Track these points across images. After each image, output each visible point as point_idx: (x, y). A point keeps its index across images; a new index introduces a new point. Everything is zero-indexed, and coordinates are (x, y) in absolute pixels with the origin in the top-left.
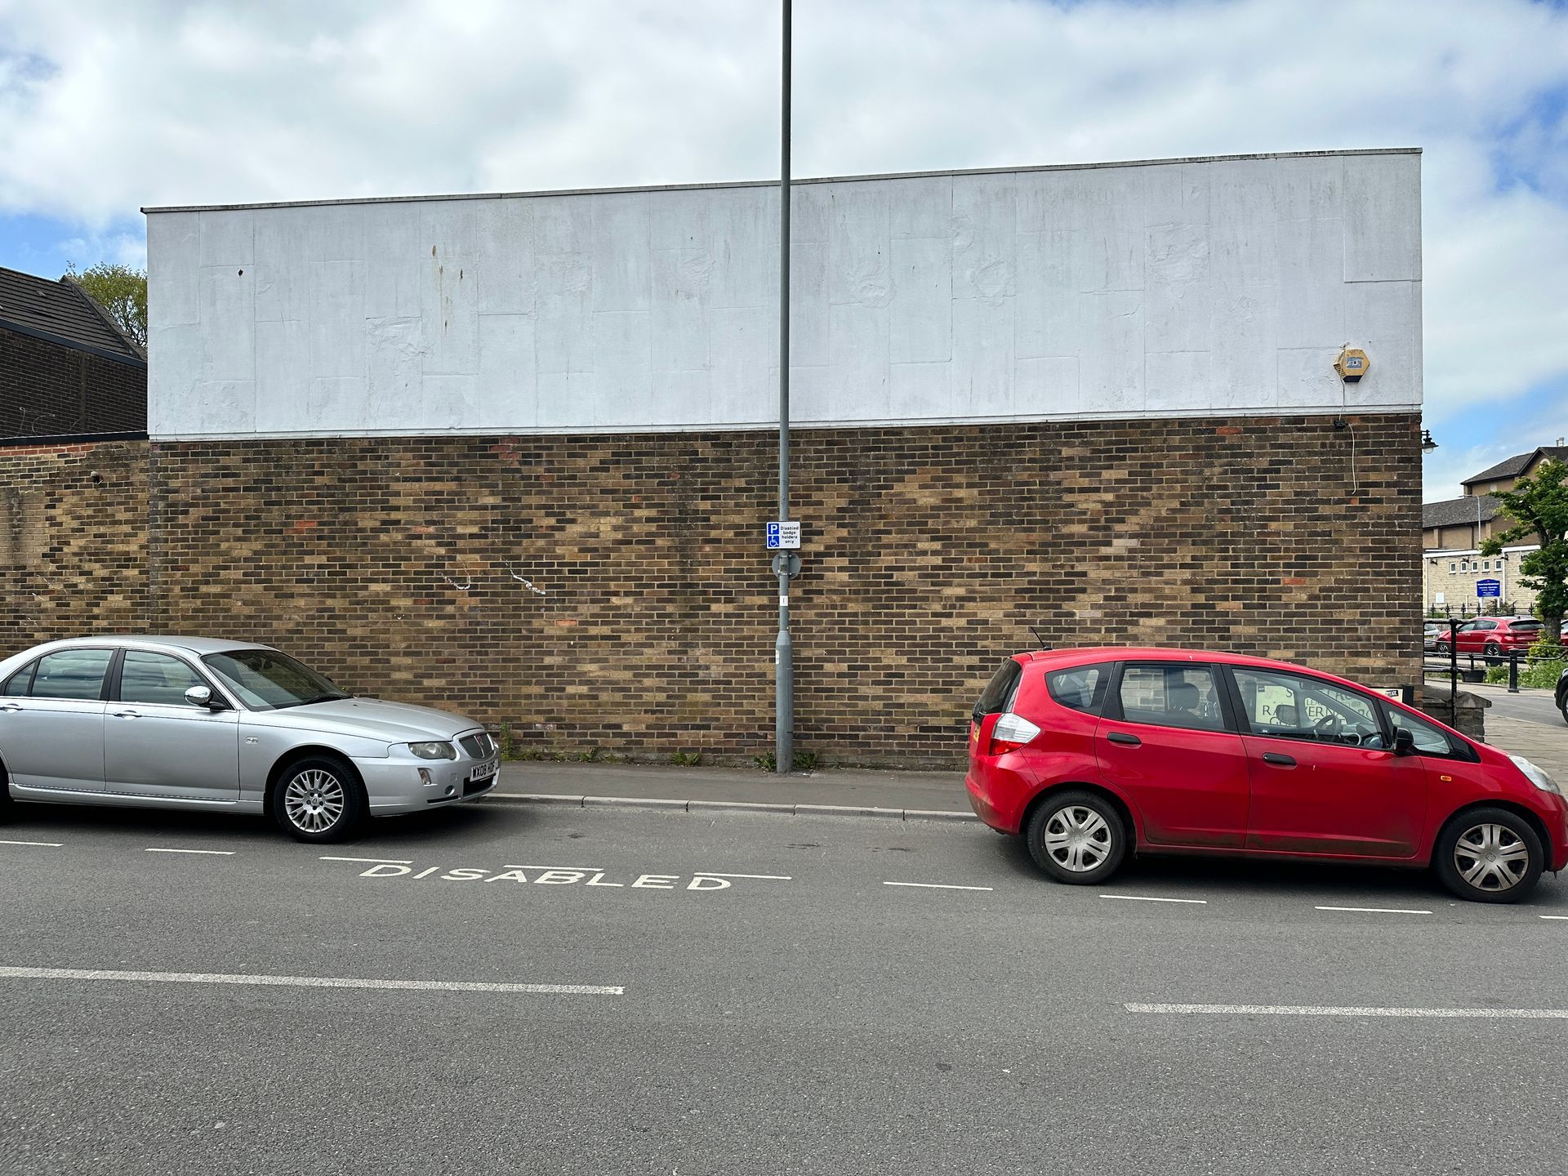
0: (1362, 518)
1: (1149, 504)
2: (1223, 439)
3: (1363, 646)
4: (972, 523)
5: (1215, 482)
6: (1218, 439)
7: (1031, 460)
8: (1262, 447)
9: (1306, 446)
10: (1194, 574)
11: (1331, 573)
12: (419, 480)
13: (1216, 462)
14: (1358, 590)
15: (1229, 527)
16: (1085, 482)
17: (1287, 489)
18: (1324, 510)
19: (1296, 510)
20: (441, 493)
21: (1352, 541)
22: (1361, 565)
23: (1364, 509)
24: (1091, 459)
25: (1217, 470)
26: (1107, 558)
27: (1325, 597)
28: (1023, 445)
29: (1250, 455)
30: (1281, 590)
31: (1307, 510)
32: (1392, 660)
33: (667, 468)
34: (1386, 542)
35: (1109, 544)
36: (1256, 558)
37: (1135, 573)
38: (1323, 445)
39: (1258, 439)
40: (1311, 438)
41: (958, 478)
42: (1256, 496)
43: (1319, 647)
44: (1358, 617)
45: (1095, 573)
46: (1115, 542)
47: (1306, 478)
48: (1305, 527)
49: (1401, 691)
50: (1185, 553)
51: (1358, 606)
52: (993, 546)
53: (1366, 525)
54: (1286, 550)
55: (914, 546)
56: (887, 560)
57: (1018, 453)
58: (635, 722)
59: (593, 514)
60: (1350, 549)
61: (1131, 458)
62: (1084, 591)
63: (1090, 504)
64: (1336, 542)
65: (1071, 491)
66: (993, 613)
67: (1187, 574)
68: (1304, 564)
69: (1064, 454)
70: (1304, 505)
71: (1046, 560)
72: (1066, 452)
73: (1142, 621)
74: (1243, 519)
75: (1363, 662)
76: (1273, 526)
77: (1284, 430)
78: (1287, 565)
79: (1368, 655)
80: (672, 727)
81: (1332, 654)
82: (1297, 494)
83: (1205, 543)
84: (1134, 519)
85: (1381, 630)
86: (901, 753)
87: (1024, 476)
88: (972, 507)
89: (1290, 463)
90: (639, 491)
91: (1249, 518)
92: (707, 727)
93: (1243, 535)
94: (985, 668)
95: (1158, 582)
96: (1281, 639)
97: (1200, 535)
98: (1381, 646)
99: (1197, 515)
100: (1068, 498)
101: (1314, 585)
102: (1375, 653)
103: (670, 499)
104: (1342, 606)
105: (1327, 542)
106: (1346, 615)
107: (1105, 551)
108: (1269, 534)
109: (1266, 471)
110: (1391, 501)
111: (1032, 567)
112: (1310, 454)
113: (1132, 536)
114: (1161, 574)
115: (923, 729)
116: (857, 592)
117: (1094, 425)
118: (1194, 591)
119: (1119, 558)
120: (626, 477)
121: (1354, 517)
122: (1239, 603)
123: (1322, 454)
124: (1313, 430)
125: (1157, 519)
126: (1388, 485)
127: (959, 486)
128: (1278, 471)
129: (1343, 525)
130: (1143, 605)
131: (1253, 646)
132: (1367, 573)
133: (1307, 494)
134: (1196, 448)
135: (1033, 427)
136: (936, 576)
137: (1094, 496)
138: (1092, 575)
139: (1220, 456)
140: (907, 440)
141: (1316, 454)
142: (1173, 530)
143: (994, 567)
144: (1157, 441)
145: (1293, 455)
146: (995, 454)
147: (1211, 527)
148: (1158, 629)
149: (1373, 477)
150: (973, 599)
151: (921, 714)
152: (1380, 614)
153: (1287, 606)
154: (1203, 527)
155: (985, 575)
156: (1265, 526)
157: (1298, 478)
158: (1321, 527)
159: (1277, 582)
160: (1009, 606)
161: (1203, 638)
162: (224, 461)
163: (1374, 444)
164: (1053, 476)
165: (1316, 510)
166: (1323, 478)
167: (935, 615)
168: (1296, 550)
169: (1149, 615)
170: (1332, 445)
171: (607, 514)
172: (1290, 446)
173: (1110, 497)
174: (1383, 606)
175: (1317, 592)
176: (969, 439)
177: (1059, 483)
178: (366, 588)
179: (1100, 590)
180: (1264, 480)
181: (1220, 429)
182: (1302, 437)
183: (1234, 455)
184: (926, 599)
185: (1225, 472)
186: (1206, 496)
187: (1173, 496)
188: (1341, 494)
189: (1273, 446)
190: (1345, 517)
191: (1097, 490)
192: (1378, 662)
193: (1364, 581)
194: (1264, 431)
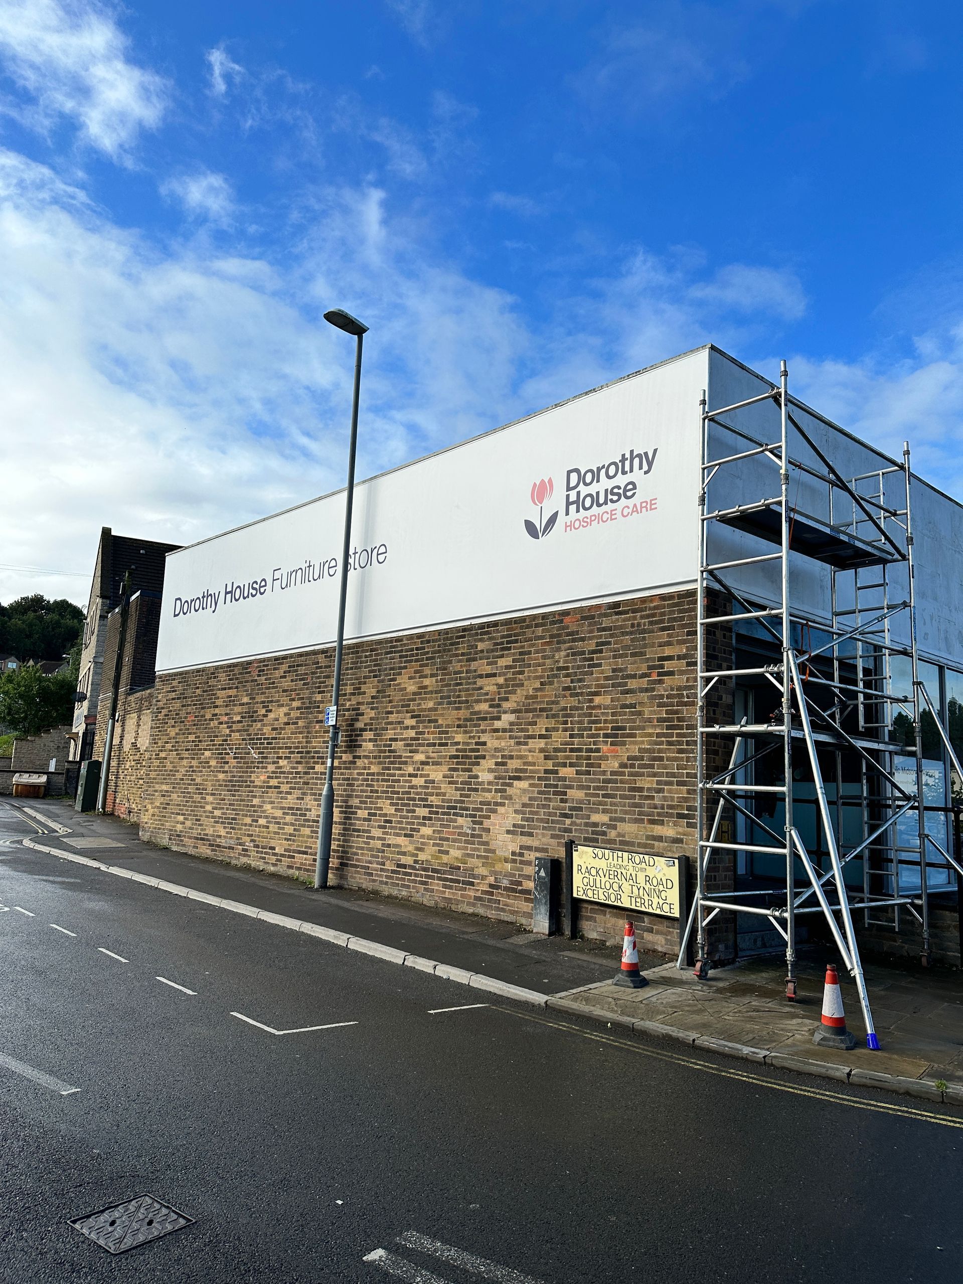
0: (659, 690)
1: (522, 685)
2: (568, 628)
3: (659, 814)
4: (431, 704)
5: (561, 665)
6: (564, 628)
7: (463, 654)
8: (591, 632)
9: (621, 627)
10: (546, 744)
11: (635, 743)
12: (225, 689)
13: (563, 646)
14: (655, 759)
15: (569, 702)
16: (489, 669)
17: (607, 668)
18: (632, 684)
19: (613, 685)
20: (231, 696)
21: (651, 712)
22: (658, 736)
23: (660, 682)
24: (493, 651)
25: (563, 653)
26: (496, 730)
27: (632, 766)
28: (458, 643)
29: (583, 639)
30: (600, 758)
31: (619, 685)
32: (681, 830)
33: (306, 674)
34: (676, 712)
35: (499, 718)
36: (585, 729)
37: (512, 742)
38: (633, 625)
39: (590, 625)
40: (624, 620)
41: (427, 671)
42: (586, 673)
43: (626, 812)
44: (655, 786)
45: (492, 742)
46: (504, 717)
47: (621, 656)
48: (618, 699)
49: (676, 861)
50: (542, 725)
51: (655, 775)
52: (440, 722)
53: (662, 696)
54: (606, 721)
55: (403, 723)
56: (390, 734)
57: (456, 649)
58: (281, 845)
59: (279, 706)
60: (650, 720)
61: (515, 648)
62: (484, 757)
63: (489, 686)
64: (640, 713)
65: (481, 676)
66: (437, 774)
67: (542, 743)
68: (617, 735)
69: (479, 648)
70: (619, 678)
71: (465, 732)
72: (481, 646)
73: (516, 783)
74: (577, 695)
75: (658, 830)
76: (597, 700)
77: (606, 615)
78: (606, 736)
79: (662, 823)
80: (294, 851)
81: (636, 821)
82: (614, 670)
83: (554, 716)
84: (513, 698)
85: (672, 799)
86: (386, 883)
87: (458, 668)
88: (431, 692)
89: (609, 643)
90: (295, 690)
91: (582, 694)
92: (305, 853)
93: (577, 709)
94: (430, 819)
95: (525, 750)
96: (600, 804)
97: (551, 709)
98: (670, 815)
99: (550, 692)
100: (480, 682)
101: (624, 753)
102: (668, 822)
103: (306, 693)
104: (642, 775)
105: (632, 714)
106: (647, 783)
107: (498, 724)
108: (593, 708)
109: (594, 652)
110: (682, 673)
111: (459, 738)
112: (623, 634)
113: (513, 712)
114: (526, 744)
115: (399, 866)
116: (375, 757)
117: (495, 624)
118: (546, 758)
119: (504, 730)
120: (292, 681)
121: (653, 690)
122: (573, 769)
123: (631, 633)
124: (626, 612)
125: (527, 697)
126: (680, 658)
127: (426, 677)
128: (601, 651)
129: (644, 696)
130: (517, 770)
131: (581, 809)
132: (661, 743)
133: (620, 670)
134: (552, 636)
135: (464, 629)
136: (412, 745)
137: (493, 680)
138: (489, 744)
139: (565, 642)
140: (405, 645)
141: (627, 633)
142: (535, 706)
143: (441, 739)
144: (529, 633)
145: (612, 636)
146: (444, 650)
147: (557, 703)
148: (524, 791)
149: (668, 652)
150: (427, 763)
151: (399, 853)
152: (670, 783)
153: (604, 773)
154: (553, 702)
155: (434, 745)
156: (591, 701)
157: (615, 657)
158: (629, 699)
159: (598, 750)
160: (444, 769)
161: (550, 800)
162: (175, 683)
163: (670, 620)
164: (474, 665)
165: (626, 684)
166: (633, 655)
167: (410, 775)
168: (612, 722)
169: (519, 778)
170: (639, 625)
171: (282, 705)
172: (610, 629)
173: (501, 680)
174: (673, 775)
175: (626, 761)
176: (434, 641)
177: (475, 671)
178: (203, 754)
179: (493, 757)
180: (591, 661)
181: (567, 620)
182: (617, 620)
183: (574, 640)
184: (405, 763)
185: (568, 656)
186: (556, 676)
187: (536, 678)
188: (644, 670)
189: (599, 630)
190: (647, 690)
191: (494, 675)
192: (668, 831)
193: (660, 751)
194: (593, 617)
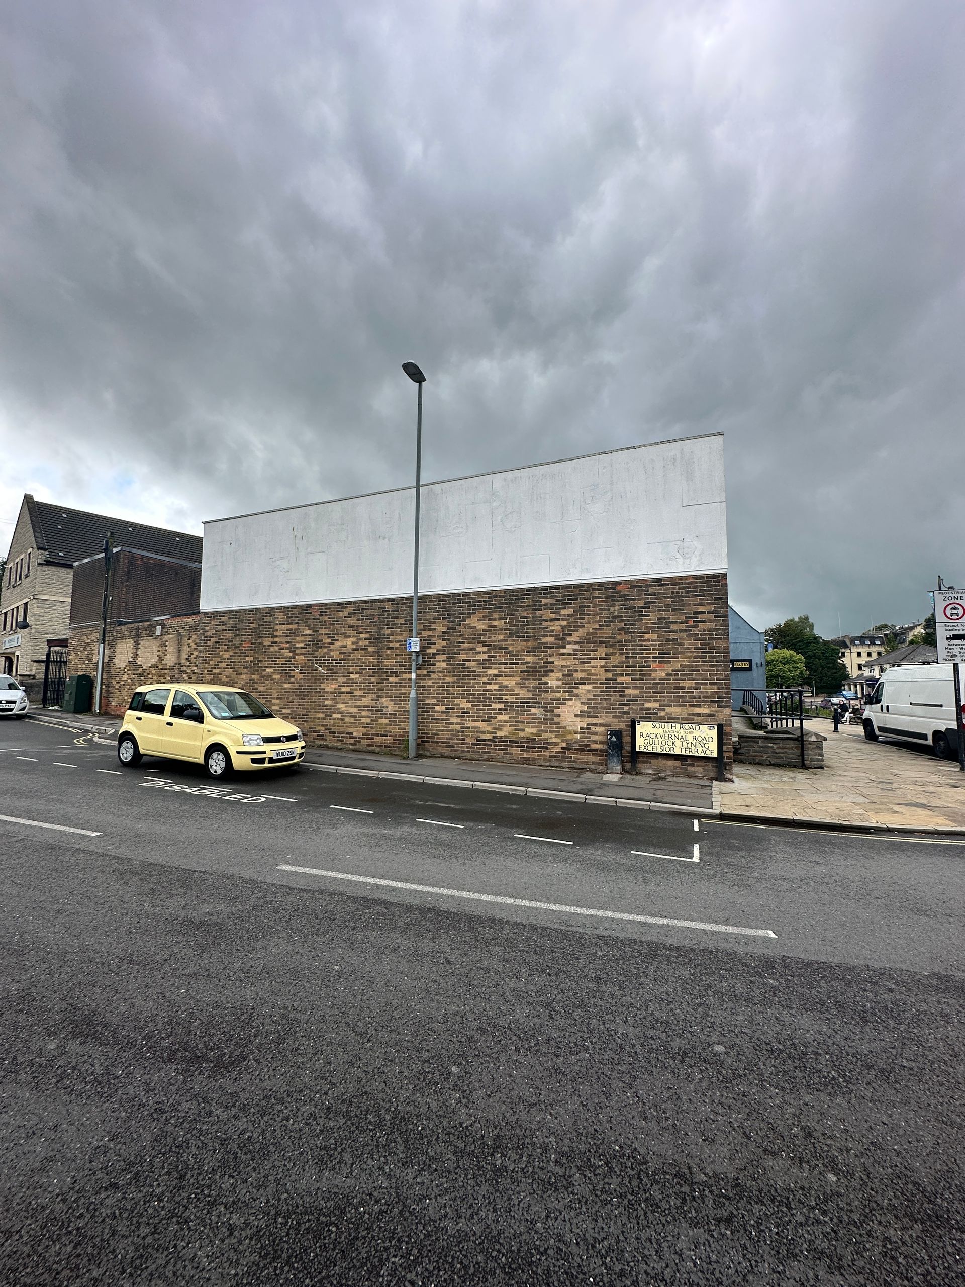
0: (694, 631)
1: (584, 627)
2: (620, 592)
3: (697, 701)
4: (501, 638)
5: (616, 614)
6: (617, 592)
7: (528, 606)
8: (641, 595)
9: (664, 593)
10: (606, 662)
11: (678, 661)
12: (284, 624)
13: (617, 604)
14: (693, 670)
15: (623, 637)
16: (553, 616)
17: (653, 617)
18: (673, 627)
19: (659, 628)
20: (291, 630)
21: (689, 644)
22: (695, 657)
23: (695, 626)
24: (556, 604)
25: (617, 608)
26: (563, 654)
27: (676, 675)
28: (524, 599)
29: (633, 600)
30: (651, 670)
31: (664, 628)
32: (713, 709)
33: (373, 615)
34: (709, 644)
35: (564, 647)
36: (638, 654)
37: (577, 662)
38: (673, 593)
39: (638, 591)
40: (665, 589)
41: (495, 616)
42: (637, 620)
43: (672, 701)
44: (693, 685)
45: (558, 662)
46: (568, 646)
47: (664, 611)
48: (664, 636)
49: (716, 727)
50: (602, 651)
51: (693, 680)
52: (510, 649)
53: (697, 635)
54: (654, 649)
55: (475, 649)
56: (463, 656)
57: (522, 603)
58: (358, 731)
59: (345, 637)
60: (688, 648)
61: (575, 603)
62: (552, 671)
63: (555, 627)
64: (680, 644)
65: (546, 620)
66: (511, 682)
67: (603, 662)
68: (663, 657)
69: (543, 603)
70: (663, 625)
71: (535, 656)
72: (544, 601)
73: (580, 687)
74: (630, 633)
75: (697, 710)
76: (647, 637)
77: (651, 586)
78: (654, 657)
79: (700, 706)
80: (373, 735)
81: (680, 706)
82: (659, 619)
83: (611, 646)
84: (576, 634)
85: (707, 693)
86: (468, 751)
87: (525, 613)
88: (501, 630)
89: (655, 603)
90: (362, 626)
91: (634, 633)
92: (386, 736)
93: (631, 641)
94: (506, 710)
95: (588, 667)
96: (652, 697)
97: (609, 642)
98: (707, 702)
99: (607, 631)
100: (545, 624)
101: (669, 668)
102: (704, 705)
103: (375, 629)
104: (684, 680)
105: (675, 645)
106: (687, 684)
107: (562, 651)
108: (644, 641)
109: (642, 608)
110: (711, 621)
111: (528, 659)
112: (665, 598)
113: (575, 643)
114: (589, 663)
115: (478, 740)
116: (450, 672)
117: (557, 587)
118: (606, 671)
119: (569, 654)
120: (358, 620)
121: (690, 631)
122: (630, 678)
123: (672, 597)
124: (668, 585)
125: (587, 634)
126: (709, 613)
127: (495, 619)
128: (648, 607)
129: (684, 635)
130: (581, 679)
131: (637, 701)
132: (698, 661)
133: (664, 619)
134: (606, 597)
135: (529, 590)
136: (483, 664)
137: (557, 623)
138: (556, 663)
139: (618, 601)
140: (472, 598)
141: (668, 597)
142: (595, 640)
143: (510, 659)
144: (587, 594)
145: (656, 598)
146: (511, 603)
147: (614, 638)
148: (589, 691)
149: (700, 609)
150: (501, 676)
151: (477, 732)
152: (706, 684)
153: (654, 679)
154: (610, 637)
155: (506, 664)
156: (642, 637)
157: (659, 611)
158: (672, 636)
159: (649, 666)
160: (518, 679)
161: (611, 696)
162: (223, 619)
163: (700, 591)
164: (538, 613)
165: (669, 627)
166: (673, 610)
167: (484, 683)
168: (658, 649)
169: (584, 684)
170: (677, 593)
171: (350, 637)
172: (655, 594)
173: (565, 623)
174: (707, 679)
175: (671, 672)
176: (500, 596)
177: (541, 617)
178: (265, 670)
179: (560, 671)
180: (641, 612)
181: (619, 588)
182: (661, 589)
183: (625, 600)
184: (480, 675)
185: (622, 609)
186: (612, 621)
187: (595, 622)
188: (683, 618)
189: (646, 595)
190: (685, 631)
191: (558, 620)
192: (705, 710)
193: (696, 666)
194: (641, 587)
